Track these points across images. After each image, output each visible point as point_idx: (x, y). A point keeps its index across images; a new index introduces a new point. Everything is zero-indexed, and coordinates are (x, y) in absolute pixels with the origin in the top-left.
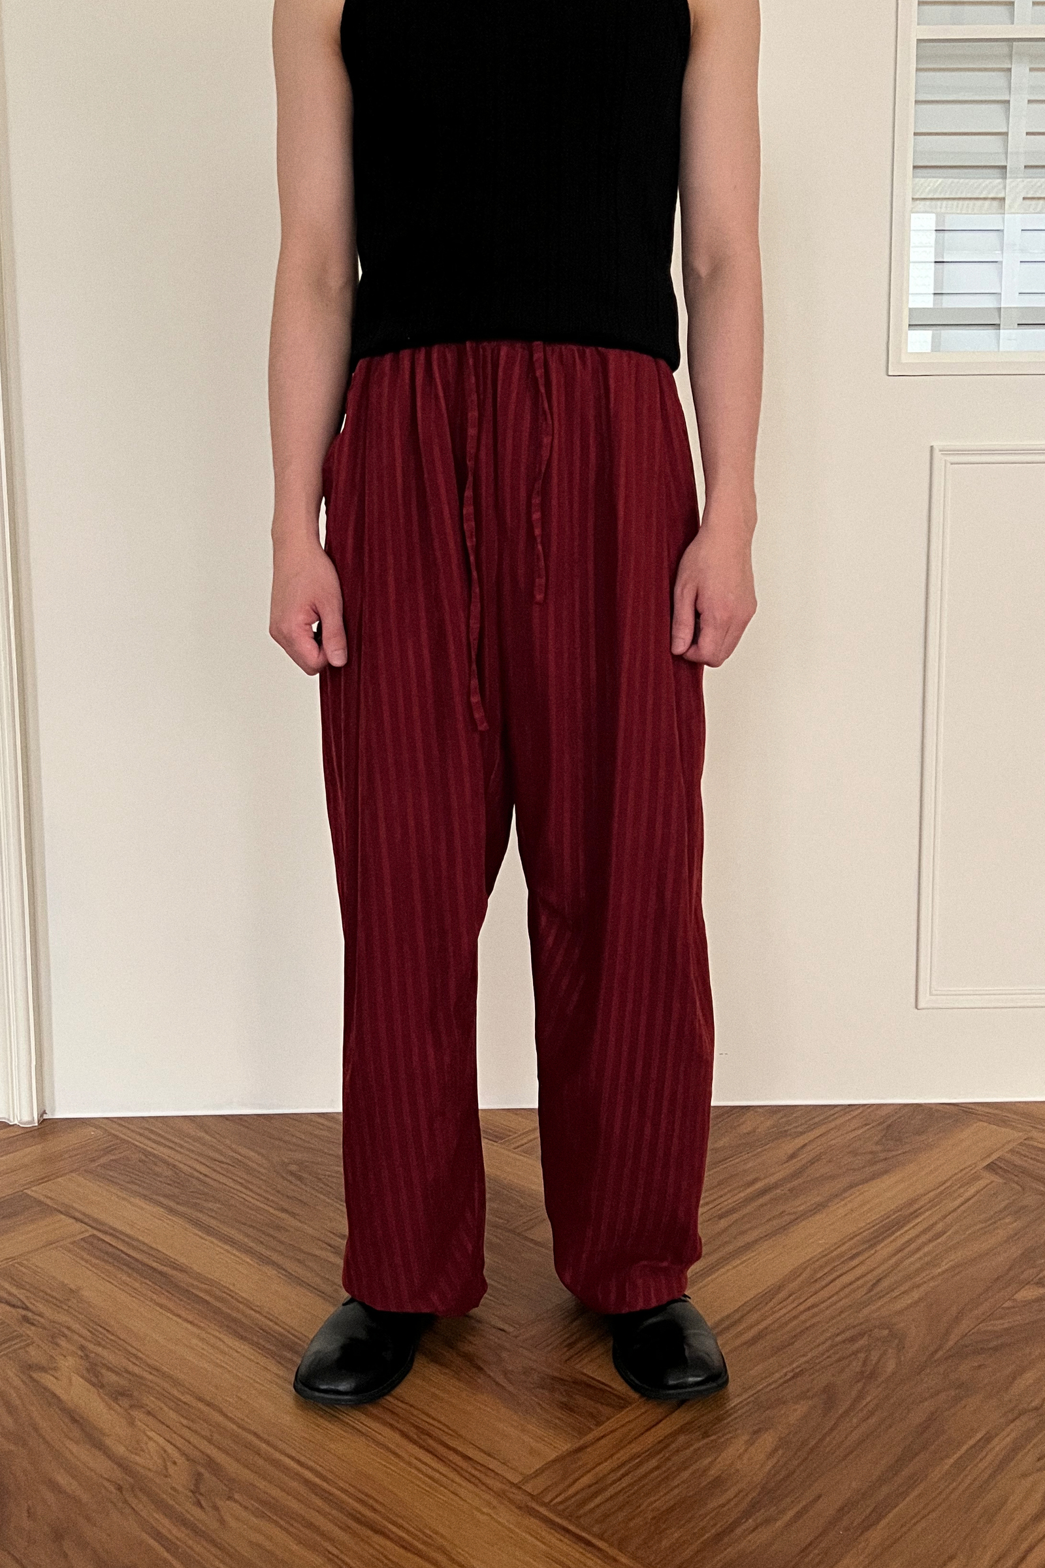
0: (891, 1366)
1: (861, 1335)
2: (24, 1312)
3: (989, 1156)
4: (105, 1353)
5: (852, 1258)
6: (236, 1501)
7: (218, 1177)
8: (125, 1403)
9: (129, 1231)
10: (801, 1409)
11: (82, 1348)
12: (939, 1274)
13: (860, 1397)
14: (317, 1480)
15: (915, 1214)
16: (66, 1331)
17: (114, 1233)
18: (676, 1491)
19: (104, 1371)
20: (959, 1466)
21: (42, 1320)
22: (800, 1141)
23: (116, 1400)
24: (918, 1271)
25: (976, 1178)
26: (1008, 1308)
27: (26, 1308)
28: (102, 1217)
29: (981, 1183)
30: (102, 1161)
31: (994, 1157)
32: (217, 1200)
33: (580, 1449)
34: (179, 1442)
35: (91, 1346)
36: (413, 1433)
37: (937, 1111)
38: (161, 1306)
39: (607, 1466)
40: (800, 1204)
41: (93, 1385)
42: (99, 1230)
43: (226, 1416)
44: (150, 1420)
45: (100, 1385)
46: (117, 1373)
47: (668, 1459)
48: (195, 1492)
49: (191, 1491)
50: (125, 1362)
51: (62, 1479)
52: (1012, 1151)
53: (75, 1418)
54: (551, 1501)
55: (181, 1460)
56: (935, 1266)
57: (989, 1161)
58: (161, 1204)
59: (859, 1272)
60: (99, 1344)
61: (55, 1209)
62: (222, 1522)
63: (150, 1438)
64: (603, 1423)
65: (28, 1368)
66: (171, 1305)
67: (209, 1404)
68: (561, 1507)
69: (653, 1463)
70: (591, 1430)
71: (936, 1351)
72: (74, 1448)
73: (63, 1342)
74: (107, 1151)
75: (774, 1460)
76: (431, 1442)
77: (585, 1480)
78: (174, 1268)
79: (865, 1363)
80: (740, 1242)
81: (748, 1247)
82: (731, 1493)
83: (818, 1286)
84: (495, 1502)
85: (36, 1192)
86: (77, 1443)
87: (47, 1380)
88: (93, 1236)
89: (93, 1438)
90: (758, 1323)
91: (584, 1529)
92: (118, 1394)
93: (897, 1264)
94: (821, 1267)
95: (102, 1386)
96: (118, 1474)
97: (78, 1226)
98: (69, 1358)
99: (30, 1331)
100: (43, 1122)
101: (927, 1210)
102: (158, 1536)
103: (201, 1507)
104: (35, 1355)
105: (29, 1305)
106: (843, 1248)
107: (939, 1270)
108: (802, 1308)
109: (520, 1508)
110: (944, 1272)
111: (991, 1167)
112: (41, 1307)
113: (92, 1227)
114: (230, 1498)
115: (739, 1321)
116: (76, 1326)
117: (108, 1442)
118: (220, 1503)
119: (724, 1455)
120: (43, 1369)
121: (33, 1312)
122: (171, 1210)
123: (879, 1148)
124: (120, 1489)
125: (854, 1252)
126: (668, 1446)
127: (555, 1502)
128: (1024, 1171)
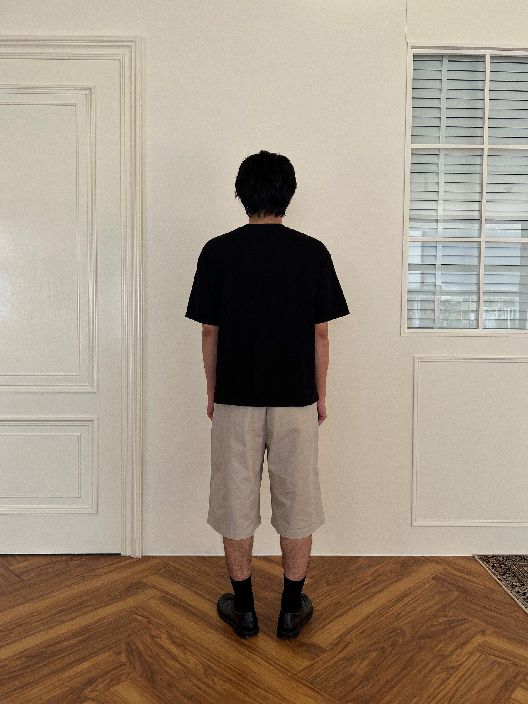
0: (401, 641)
1: (393, 632)
2: (148, 620)
3: (433, 574)
4: (174, 633)
5: (391, 607)
6: (217, 677)
7: (199, 577)
8: (182, 648)
9: (175, 594)
10: (374, 654)
11: (167, 631)
12: (416, 613)
13: (391, 651)
14: (239, 672)
15: (410, 594)
16: (162, 626)
17: (170, 595)
18: (340, 677)
19: (175, 638)
20: (419, 671)
21: (154, 622)
22: (376, 568)
23: (179, 647)
24: (410, 612)
25: (428, 582)
26: (436, 624)
27: (148, 618)
28: (166, 589)
29: (431, 583)
30: (163, 570)
31: (435, 575)
32: (200, 585)
33: (313, 664)
34: (199, 659)
35: (170, 631)
36: (265, 658)
37: (418, 558)
38: (188, 618)
39: (320, 669)
40: (376, 590)
41: (172, 642)
42: (166, 594)
43: (211, 652)
44: (190, 653)
45: (174, 643)
46: (178, 639)
47: (338, 667)
48: (206, 674)
49: (205, 674)
50: (180, 636)
51: (168, 670)
52: (440, 573)
53: (169, 652)
54: (306, 679)
55: (200, 665)
56: (415, 610)
57: (433, 576)
58: (183, 586)
59: (393, 611)
60: (172, 630)
61: (152, 587)
62: (214, 683)
63: (191, 659)
64: (319, 657)
65: (153, 637)
66: (190, 618)
67: (206, 649)
68: (308, 681)
69: (334, 669)
70: (315, 659)
71: (414, 637)
72: (170, 661)
73: (161, 629)
74: (164, 567)
75: (368, 668)
76: (270, 661)
77: (314, 674)
78: (191, 607)
79: (394, 640)
80: (357, 602)
81: (360, 603)
82: (355, 678)
83: (380, 616)
84: (290, 679)
85: (145, 580)
86: (170, 659)
87: (158, 640)
88: (164, 595)
89: (175, 659)
90: (363, 627)
91: (315, 687)
92: (179, 645)
93: (404, 610)
94: (381, 610)
95: (175, 643)
96: (184, 669)
97: (159, 592)
98: (164, 634)
99: (151, 626)
100: (142, 556)
101: (413, 592)
102: (198, 687)
103: (208, 678)
104: (153, 633)
105: (149, 617)
106: (388, 604)
107: (417, 612)
108: (375, 623)
109: (296, 680)
110: (417, 613)
111: (433, 578)
112: (153, 618)
113: (164, 593)
114: (216, 676)
115: (358, 626)
116: (164, 624)
117: (180, 659)
118: (213, 677)
119: (353, 667)
120: (157, 638)
121: (151, 620)
122: (186, 588)
123: (400, 571)
124: (185, 673)
125: (391, 605)
126: (337, 664)
127: (307, 679)
128: (443, 580)
